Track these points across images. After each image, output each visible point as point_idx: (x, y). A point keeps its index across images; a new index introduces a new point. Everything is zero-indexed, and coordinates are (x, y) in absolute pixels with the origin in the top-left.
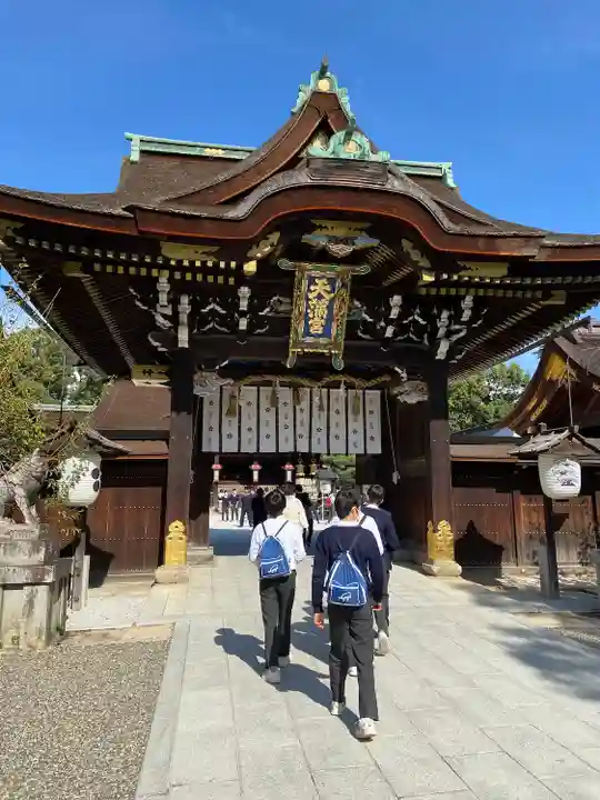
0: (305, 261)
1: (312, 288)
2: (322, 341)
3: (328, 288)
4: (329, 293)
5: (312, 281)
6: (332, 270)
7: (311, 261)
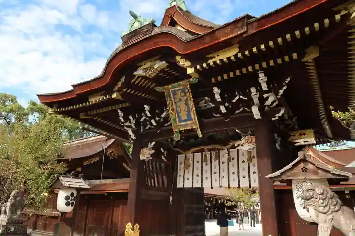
0: (166, 85)
1: (176, 97)
2: (189, 122)
3: (183, 94)
4: (184, 96)
5: (174, 93)
6: (180, 85)
7: (169, 83)
